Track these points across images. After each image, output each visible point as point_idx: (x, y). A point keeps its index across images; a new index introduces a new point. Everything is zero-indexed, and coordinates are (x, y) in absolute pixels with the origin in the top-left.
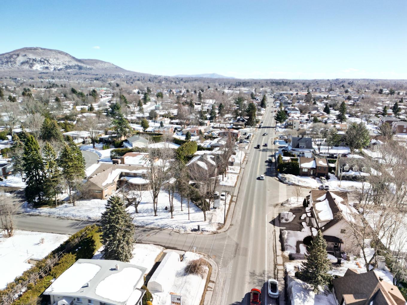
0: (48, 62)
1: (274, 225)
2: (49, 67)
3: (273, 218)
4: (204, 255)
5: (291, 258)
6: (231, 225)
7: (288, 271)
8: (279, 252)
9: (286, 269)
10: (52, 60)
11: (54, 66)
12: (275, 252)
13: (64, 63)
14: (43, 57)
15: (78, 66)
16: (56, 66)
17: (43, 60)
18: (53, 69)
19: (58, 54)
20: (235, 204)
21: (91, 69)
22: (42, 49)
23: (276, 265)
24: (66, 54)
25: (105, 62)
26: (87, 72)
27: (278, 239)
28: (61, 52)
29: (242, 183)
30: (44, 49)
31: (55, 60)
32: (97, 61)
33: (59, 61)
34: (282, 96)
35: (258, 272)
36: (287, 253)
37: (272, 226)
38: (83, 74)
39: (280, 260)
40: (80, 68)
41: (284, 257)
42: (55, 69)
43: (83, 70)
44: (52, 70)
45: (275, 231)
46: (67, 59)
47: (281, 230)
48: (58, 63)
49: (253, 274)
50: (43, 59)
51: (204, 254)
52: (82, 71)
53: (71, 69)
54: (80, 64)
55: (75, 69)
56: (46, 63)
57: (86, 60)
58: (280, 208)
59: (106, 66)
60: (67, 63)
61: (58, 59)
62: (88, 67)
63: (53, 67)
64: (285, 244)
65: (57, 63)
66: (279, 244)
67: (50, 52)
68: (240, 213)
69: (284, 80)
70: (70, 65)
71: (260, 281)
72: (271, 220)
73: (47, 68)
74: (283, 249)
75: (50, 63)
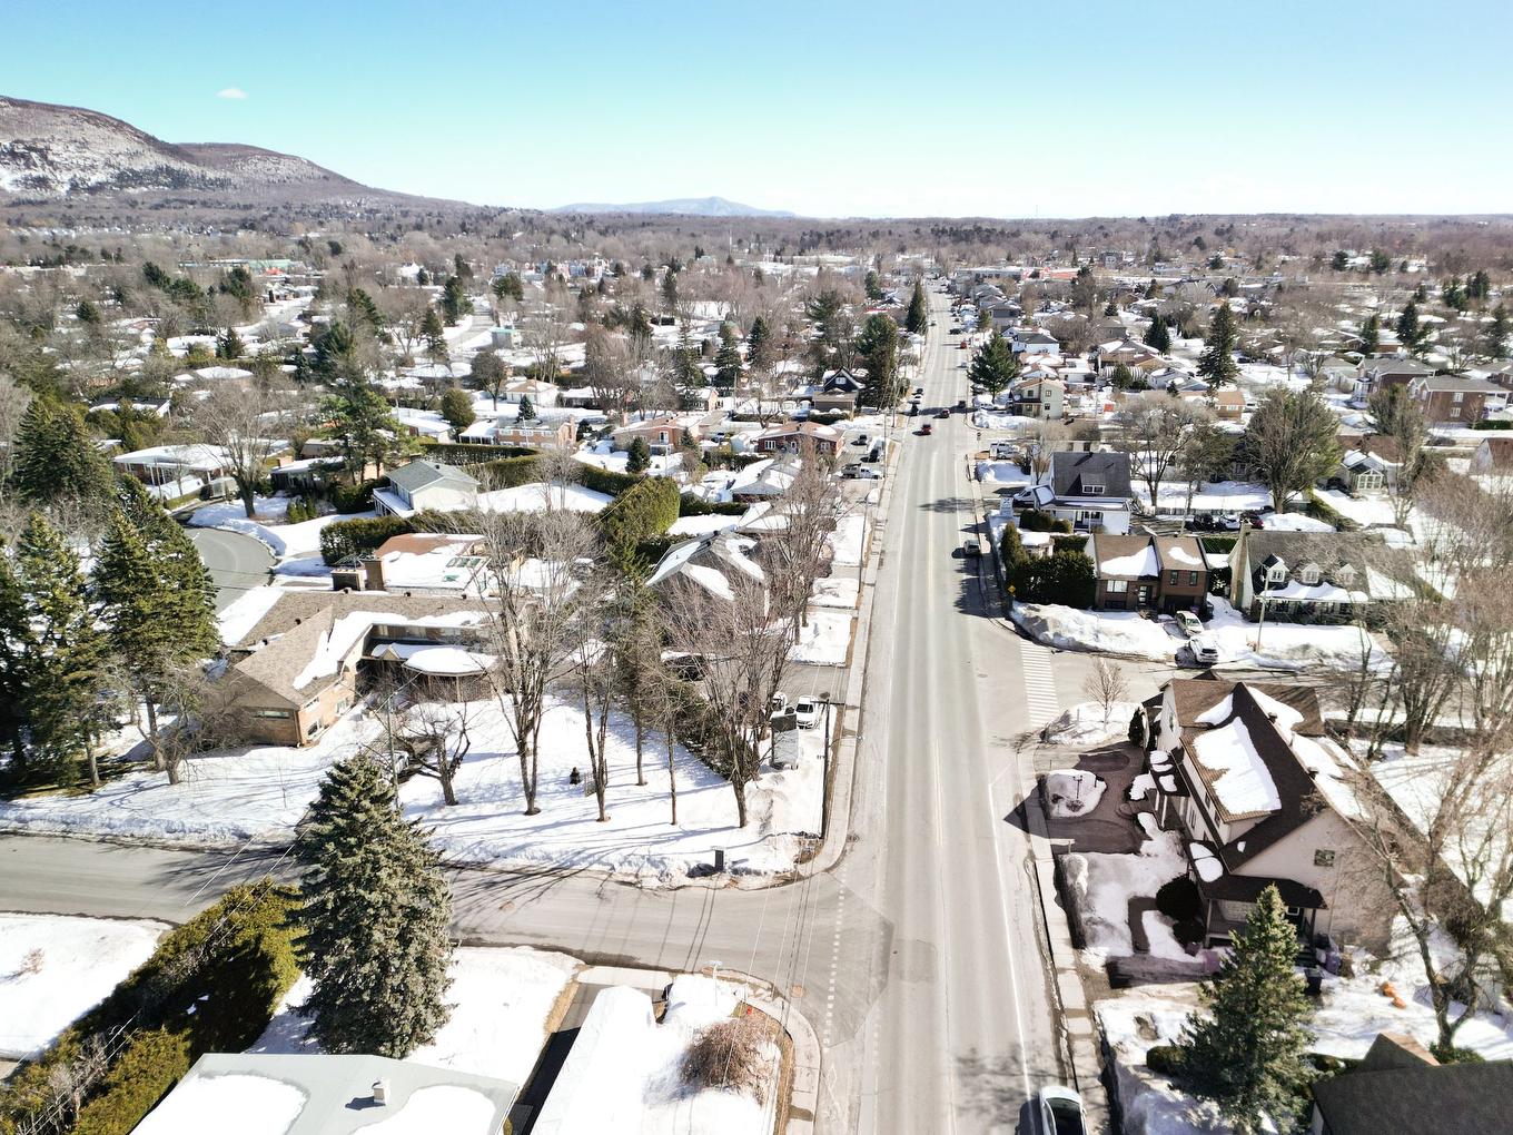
0: (44, 157)
1: (1026, 829)
2: (50, 176)
3: (1017, 796)
4: (754, 987)
5: (1118, 978)
6: (852, 838)
7: (1112, 1040)
8: (1064, 953)
9: (1103, 1034)
10: (58, 151)
11: (70, 175)
12: (1048, 952)
13: (113, 162)
14: (19, 136)
15: (169, 171)
16: (80, 174)
17: (20, 149)
18: (67, 187)
19: (86, 124)
20: (858, 741)
21: (223, 184)
22: (13, 102)
23: (1058, 1014)
24: (120, 126)
25: (280, 156)
26: (209, 195)
27: (1050, 893)
28: (96, 119)
29: (872, 648)
30: (25, 104)
31: (72, 148)
32: (243, 153)
33: (88, 154)
34: (983, 286)
35: (989, 1054)
36: (1095, 957)
37: (1019, 832)
38: (193, 203)
39: (1073, 994)
40: (179, 180)
41: (1086, 975)
42: (74, 187)
43: (190, 190)
44: (63, 190)
45: (1032, 856)
46: (122, 144)
47: (1057, 853)
48: (88, 163)
49: (970, 1065)
50: (21, 146)
51: (752, 980)
52: (189, 192)
53: (141, 184)
54: (175, 165)
55: (159, 184)
56: (38, 162)
57: (199, 147)
58: (1041, 752)
59: (284, 170)
60: (124, 163)
61: (84, 145)
62: (211, 175)
63: (66, 177)
64: (1084, 916)
65: (81, 162)
66: (1056, 915)
67: (48, 117)
68: (884, 784)
69: (982, 220)
70: (137, 168)
71: (1004, 1097)
72: (1009, 808)
73: (42, 182)
74: (1078, 941)
75: (51, 163)
